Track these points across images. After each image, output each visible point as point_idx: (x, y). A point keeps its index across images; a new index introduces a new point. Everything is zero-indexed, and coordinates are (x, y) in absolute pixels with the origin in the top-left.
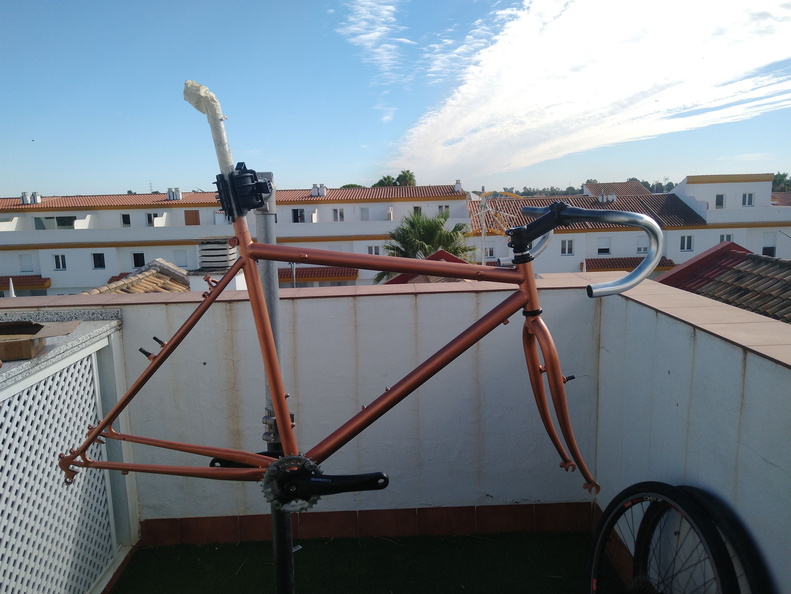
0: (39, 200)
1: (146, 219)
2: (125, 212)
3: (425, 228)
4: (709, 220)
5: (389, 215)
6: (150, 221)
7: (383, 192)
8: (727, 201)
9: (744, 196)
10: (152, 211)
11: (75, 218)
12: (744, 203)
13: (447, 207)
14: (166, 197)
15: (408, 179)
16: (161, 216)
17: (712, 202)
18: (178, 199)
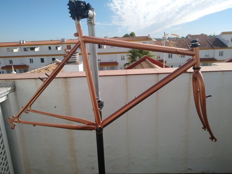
0: (25, 43)
1: (55, 48)
2: (49, 46)
4: (229, 46)
6: (57, 48)
7: (126, 39)
10: (57, 45)
11: (35, 48)
14: (61, 41)
15: (133, 35)
16: (60, 47)
17: (230, 40)
18: (64, 42)
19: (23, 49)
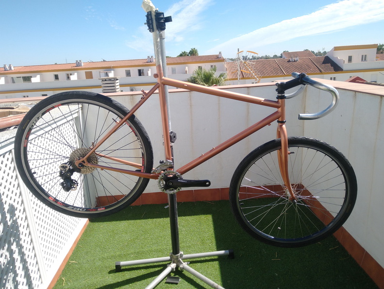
0: (13, 68)
2: (56, 73)
3: (204, 75)
5: (186, 71)
6: (68, 78)
7: (183, 59)
8: (354, 59)
9: (363, 56)
11: (31, 77)
12: (362, 60)
13: (215, 66)
14: (76, 65)
15: (194, 53)
16: (73, 75)
17: (346, 60)
18: (81, 66)
19: (10, 80)
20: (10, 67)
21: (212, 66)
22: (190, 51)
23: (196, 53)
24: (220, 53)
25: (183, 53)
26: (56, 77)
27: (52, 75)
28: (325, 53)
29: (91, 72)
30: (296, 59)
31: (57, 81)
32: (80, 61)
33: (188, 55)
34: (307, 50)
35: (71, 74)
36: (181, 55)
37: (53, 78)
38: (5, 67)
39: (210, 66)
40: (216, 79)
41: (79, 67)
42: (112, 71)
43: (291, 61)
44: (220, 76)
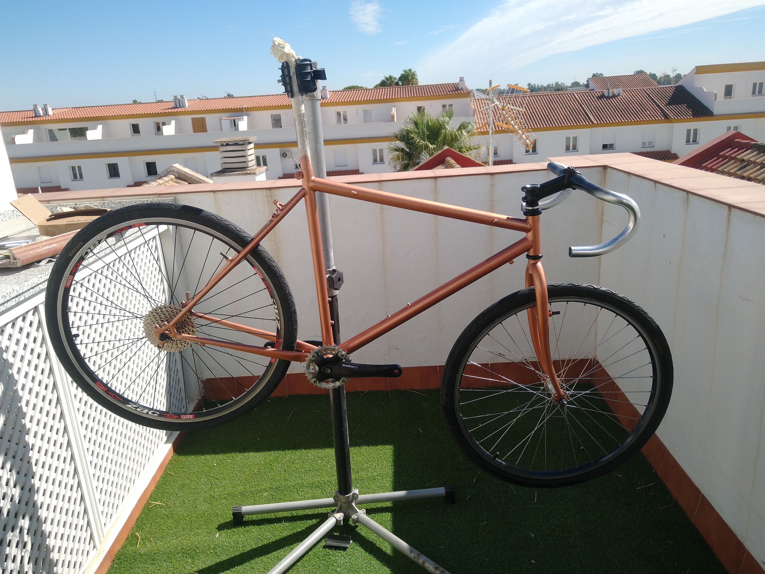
0: (50, 112)
2: (135, 121)
3: (428, 127)
4: (716, 111)
5: (393, 117)
6: (159, 129)
7: (386, 92)
8: (735, 91)
9: (755, 85)
10: (160, 120)
11: (87, 129)
12: (754, 93)
13: (451, 105)
14: (173, 105)
15: (410, 78)
16: (169, 124)
17: (721, 92)
18: (184, 106)
19: (46, 136)
20: (45, 110)
21: (444, 106)
22: (402, 76)
23: (413, 78)
24: (462, 79)
25: (387, 79)
26: (136, 129)
27: (126, 124)
28: (678, 77)
29: (203, 119)
30: (616, 91)
31: (136, 136)
32: (182, 97)
33: (397, 84)
34: (640, 73)
35: (164, 124)
36: (383, 84)
37: (129, 130)
38: (35, 110)
39: (441, 108)
40: (451, 135)
41: (180, 110)
42: (245, 118)
43: (606, 95)
44: (460, 129)
